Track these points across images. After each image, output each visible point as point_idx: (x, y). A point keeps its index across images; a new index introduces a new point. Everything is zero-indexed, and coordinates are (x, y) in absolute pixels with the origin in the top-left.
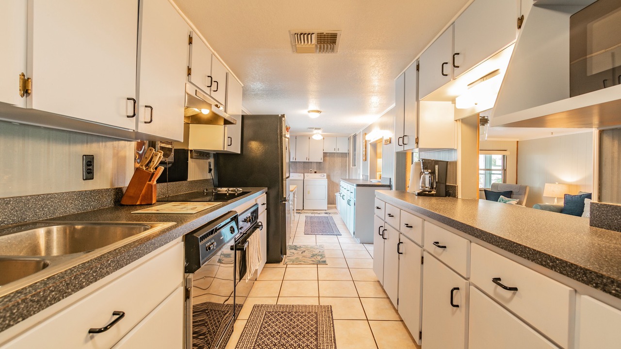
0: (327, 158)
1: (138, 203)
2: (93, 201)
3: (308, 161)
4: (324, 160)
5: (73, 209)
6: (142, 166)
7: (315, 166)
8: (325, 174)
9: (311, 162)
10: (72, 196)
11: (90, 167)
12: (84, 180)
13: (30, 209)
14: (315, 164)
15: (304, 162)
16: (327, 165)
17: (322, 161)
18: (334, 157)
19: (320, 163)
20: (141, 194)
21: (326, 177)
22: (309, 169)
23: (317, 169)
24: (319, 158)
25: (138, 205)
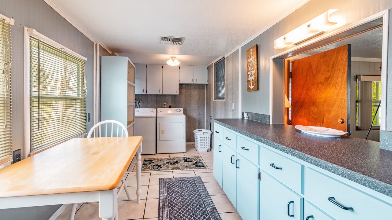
0: (183, 91)
3: (161, 93)
4: (180, 92)
7: (169, 99)
8: (182, 109)
9: (165, 95)
14: (170, 97)
15: (157, 95)
16: (183, 99)
17: (178, 94)
18: (191, 89)
19: (175, 95)
21: (182, 112)
22: (162, 103)
23: (171, 103)
24: (174, 90)
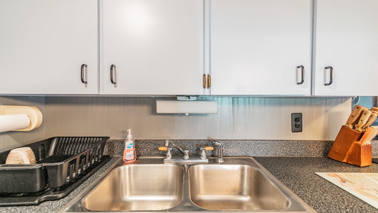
1: (345, 161)
2: (300, 150)
5: (281, 153)
6: (348, 124)
10: (281, 144)
11: (298, 123)
12: (292, 132)
13: (251, 148)
20: (347, 152)
25: (344, 162)
